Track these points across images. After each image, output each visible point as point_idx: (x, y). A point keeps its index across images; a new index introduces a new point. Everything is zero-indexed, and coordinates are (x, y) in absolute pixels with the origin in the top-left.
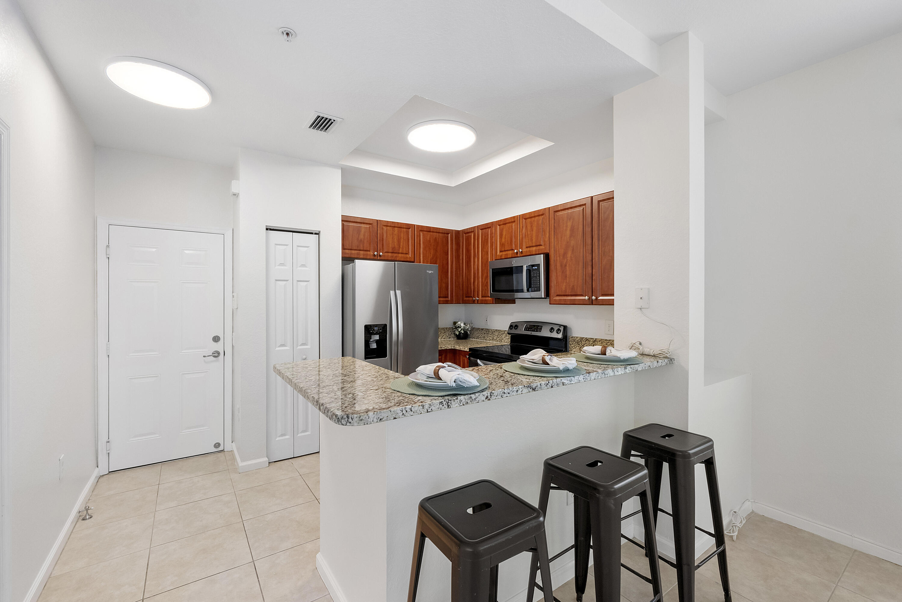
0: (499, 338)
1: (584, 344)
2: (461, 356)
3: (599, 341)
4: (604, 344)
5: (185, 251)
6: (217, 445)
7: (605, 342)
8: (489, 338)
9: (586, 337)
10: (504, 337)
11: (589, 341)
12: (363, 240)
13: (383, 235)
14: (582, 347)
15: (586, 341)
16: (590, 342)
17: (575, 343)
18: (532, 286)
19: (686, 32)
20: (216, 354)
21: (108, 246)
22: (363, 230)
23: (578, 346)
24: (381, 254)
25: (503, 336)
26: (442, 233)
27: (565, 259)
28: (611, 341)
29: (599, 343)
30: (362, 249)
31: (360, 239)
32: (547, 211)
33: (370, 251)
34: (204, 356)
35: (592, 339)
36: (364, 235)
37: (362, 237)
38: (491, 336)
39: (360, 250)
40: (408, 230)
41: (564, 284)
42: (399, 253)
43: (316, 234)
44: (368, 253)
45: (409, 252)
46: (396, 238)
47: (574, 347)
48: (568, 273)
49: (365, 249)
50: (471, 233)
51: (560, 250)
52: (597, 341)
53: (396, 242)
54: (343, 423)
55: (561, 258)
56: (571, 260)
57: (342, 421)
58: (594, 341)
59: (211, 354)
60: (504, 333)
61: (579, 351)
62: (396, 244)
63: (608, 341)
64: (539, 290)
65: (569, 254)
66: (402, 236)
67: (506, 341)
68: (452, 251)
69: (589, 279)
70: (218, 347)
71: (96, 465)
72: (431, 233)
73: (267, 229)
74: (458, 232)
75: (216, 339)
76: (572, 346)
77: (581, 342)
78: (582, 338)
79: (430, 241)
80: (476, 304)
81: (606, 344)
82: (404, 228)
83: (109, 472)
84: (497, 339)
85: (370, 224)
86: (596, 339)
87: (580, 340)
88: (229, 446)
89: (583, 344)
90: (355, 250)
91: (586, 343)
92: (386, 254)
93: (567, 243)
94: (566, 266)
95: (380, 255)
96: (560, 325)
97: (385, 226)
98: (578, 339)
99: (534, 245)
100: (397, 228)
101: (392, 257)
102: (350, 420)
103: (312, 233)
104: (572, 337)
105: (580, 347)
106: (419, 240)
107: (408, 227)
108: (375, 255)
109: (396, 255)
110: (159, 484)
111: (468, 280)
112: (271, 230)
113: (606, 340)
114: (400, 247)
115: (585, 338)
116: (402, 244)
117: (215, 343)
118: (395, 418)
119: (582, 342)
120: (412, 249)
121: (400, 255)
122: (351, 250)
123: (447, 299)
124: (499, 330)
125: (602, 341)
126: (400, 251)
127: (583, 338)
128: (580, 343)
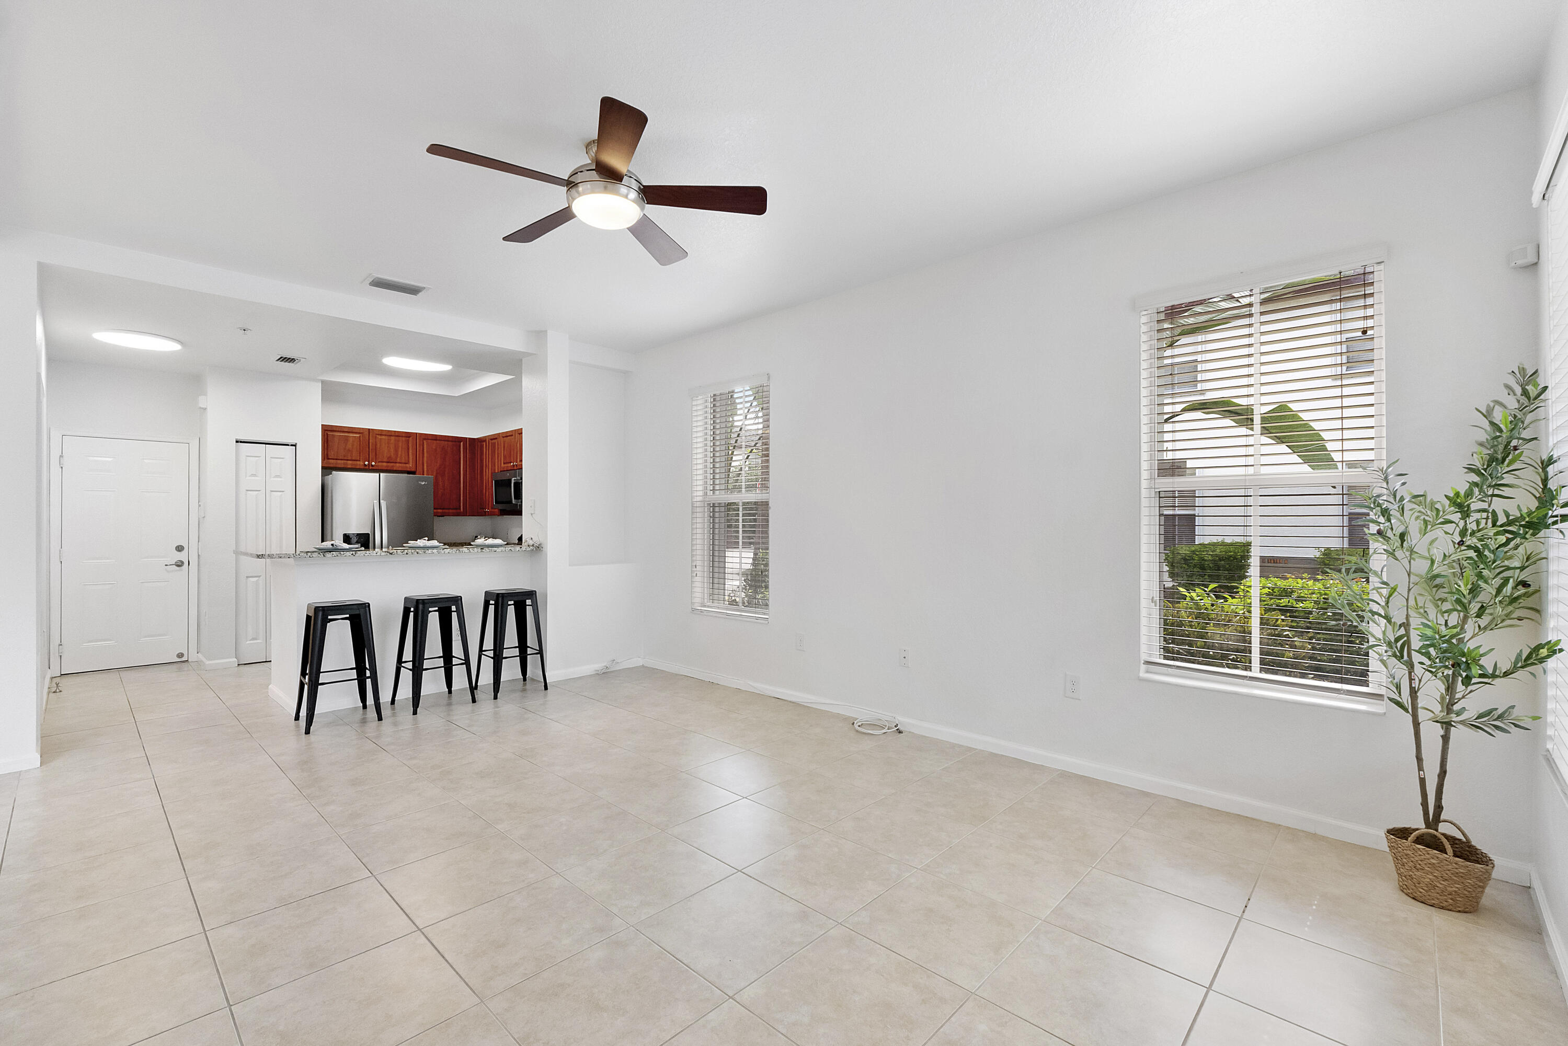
5: (145, 460)
6: (180, 655)
12: (351, 449)
13: (376, 445)
20: (180, 564)
21: (61, 456)
22: (351, 440)
24: (373, 463)
26: (452, 441)
30: (349, 458)
31: (347, 449)
33: (360, 461)
34: (166, 565)
36: (353, 445)
37: (349, 446)
39: (347, 460)
40: (408, 438)
42: (396, 463)
43: (292, 445)
44: (358, 462)
45: (409, 461)
46: (392, 446)
49: (354, 459)
50: (484, 442)
53: (392, 451)
59: (174, 563)
62: (392, 454)
66: (400, 444)
68: (465, 462)
70: (182, 556)
71: (47, 667)
72: (438, 442)
73: (237, 442)
74: (472, 440)
75: (180, 549)
79: (436, 450)
82: (402, 437)
83: (61, 675)
85: (359, 433)
88: (193, 656)
90: (342, 460)
92: (380, 464)
95: (372, 465)
97: (378, 435)
100: (394, 437)
103: (288, 445)
106: (422, 449)
107: (408, 435)
108: (365, 465)
109: (392, 464)
111: (482, 491)
112: (241, 442)
114: (397, 456)
116: (400, 453)
117: (179, 553)
120: (413, 459)
121: (398, 465)
122: (336, 459)
123: (459, 511)
126: (398, 460)
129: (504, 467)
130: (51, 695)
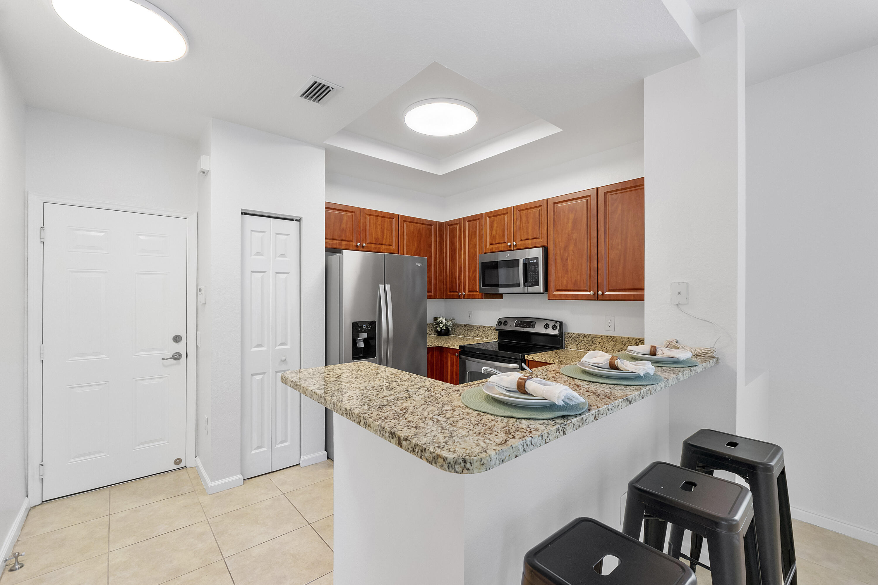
0: (485, 335)
1: (582, 341)
2: (449, 354)
3: (599, 338)
4: (605, 341)
5: (140, 237)
6: (178, 461)
7: (606, 338)
8: (473, 334)
9: (585, 333)
10: (490, 334)
11: (587, 337)
12: (345, 229)
13: (366, 225)
14: (580, 343)
15: (584, 337)
16: (589, 338)
17: (571, 340)
18: (529, 280)
19: (734, 10)
20: (177, 357)
21: (42, 229)
22: (345, 219)
23: (575, 342)
24: (364, 245)
25: (490, 332)
26: (426, 224)
27: (567, 253)
28: (613, 338)
29: (598, 340)
30: (344, 239)
31: (342, 228)
32: (546, 202)
33: (352, 241)
34: (163, 359)
35: (591, 335)
36: (347, 224)
37: (344, 226)
38: (475, 332)
39: (342, 240)
40: (392, 220)
41: (566, 278)
42: (382, 244)
43: (296, 220)
44: (351, 243)
45: (392, 244)
46: (379, 227)
47: (570, 344)
48: (570, 267)
49: (347, 239)
50: (456, 225)
51: (560, 243)
52: (597, 337)
53: (379, 232)
54: (457, 469)
55: (562, 251)
56: (572, 254)
57: (456, 467)
58: (593, 337)
59: (171, 357)
60: (490, 330)
61: (576, 348)
62: (379, 235)
63: (609, 338)
64: (537, 284)
65: (571, 247)
66: (386, 226)
67: (492, 338)
68: (435, 244)
69: (594, 274)
70: (180, 348)
71: (25, 495)
72: (415, 224)
73: (242, 213)
74: (441, 224)
75: (177, 339)
76: (568, 342)
77: (578, 339)
78: (579, 335)
79: (413, 232)
80: (462, 299)
81: (607, 341)
82: (387, 218)
83: (43, 502)
84: (482, 336)
85: (352, 212)
86: (595, 335)
87: (577, 337)
88: (191, 461)
89: (580, 341)
90: (337, 240)
91: (584, 339)
92: (369, 245)
93: (569, 235)
94: (568, 259)
95: (363, 246)
96: (556, 322)
97: (368, 215)
98: (574, 335)
99: (530, 237)
100: (380, 218)
101: (375, 248)
102: (468, 465)
103: (292, 220)
104: (568, 334)
105: (577, 344)
106: (402, 231)
107: (392, 216)
108: (357, 246)
109: (379, 246)
110: (109, 515)
111: (453, 274)
112: (246, 214)
113: (607, 336)
114: (383, 237)
115: (583, 335)
116: (385, 235)
117: (176, 344)
118: (516, 457)
119: (580, 339)
120: (395, 241)
121: (383, 246)
122: (333, 239)
123: (430, 294)
124: (484, 326)
125: (602, 338)
126: (384, 243)
127: (581, 334)
128: (576, 340)
129: (492, 249)
130: (7, 572)
